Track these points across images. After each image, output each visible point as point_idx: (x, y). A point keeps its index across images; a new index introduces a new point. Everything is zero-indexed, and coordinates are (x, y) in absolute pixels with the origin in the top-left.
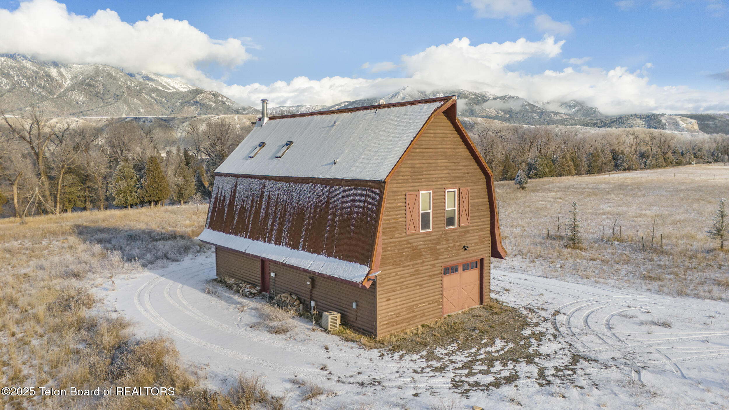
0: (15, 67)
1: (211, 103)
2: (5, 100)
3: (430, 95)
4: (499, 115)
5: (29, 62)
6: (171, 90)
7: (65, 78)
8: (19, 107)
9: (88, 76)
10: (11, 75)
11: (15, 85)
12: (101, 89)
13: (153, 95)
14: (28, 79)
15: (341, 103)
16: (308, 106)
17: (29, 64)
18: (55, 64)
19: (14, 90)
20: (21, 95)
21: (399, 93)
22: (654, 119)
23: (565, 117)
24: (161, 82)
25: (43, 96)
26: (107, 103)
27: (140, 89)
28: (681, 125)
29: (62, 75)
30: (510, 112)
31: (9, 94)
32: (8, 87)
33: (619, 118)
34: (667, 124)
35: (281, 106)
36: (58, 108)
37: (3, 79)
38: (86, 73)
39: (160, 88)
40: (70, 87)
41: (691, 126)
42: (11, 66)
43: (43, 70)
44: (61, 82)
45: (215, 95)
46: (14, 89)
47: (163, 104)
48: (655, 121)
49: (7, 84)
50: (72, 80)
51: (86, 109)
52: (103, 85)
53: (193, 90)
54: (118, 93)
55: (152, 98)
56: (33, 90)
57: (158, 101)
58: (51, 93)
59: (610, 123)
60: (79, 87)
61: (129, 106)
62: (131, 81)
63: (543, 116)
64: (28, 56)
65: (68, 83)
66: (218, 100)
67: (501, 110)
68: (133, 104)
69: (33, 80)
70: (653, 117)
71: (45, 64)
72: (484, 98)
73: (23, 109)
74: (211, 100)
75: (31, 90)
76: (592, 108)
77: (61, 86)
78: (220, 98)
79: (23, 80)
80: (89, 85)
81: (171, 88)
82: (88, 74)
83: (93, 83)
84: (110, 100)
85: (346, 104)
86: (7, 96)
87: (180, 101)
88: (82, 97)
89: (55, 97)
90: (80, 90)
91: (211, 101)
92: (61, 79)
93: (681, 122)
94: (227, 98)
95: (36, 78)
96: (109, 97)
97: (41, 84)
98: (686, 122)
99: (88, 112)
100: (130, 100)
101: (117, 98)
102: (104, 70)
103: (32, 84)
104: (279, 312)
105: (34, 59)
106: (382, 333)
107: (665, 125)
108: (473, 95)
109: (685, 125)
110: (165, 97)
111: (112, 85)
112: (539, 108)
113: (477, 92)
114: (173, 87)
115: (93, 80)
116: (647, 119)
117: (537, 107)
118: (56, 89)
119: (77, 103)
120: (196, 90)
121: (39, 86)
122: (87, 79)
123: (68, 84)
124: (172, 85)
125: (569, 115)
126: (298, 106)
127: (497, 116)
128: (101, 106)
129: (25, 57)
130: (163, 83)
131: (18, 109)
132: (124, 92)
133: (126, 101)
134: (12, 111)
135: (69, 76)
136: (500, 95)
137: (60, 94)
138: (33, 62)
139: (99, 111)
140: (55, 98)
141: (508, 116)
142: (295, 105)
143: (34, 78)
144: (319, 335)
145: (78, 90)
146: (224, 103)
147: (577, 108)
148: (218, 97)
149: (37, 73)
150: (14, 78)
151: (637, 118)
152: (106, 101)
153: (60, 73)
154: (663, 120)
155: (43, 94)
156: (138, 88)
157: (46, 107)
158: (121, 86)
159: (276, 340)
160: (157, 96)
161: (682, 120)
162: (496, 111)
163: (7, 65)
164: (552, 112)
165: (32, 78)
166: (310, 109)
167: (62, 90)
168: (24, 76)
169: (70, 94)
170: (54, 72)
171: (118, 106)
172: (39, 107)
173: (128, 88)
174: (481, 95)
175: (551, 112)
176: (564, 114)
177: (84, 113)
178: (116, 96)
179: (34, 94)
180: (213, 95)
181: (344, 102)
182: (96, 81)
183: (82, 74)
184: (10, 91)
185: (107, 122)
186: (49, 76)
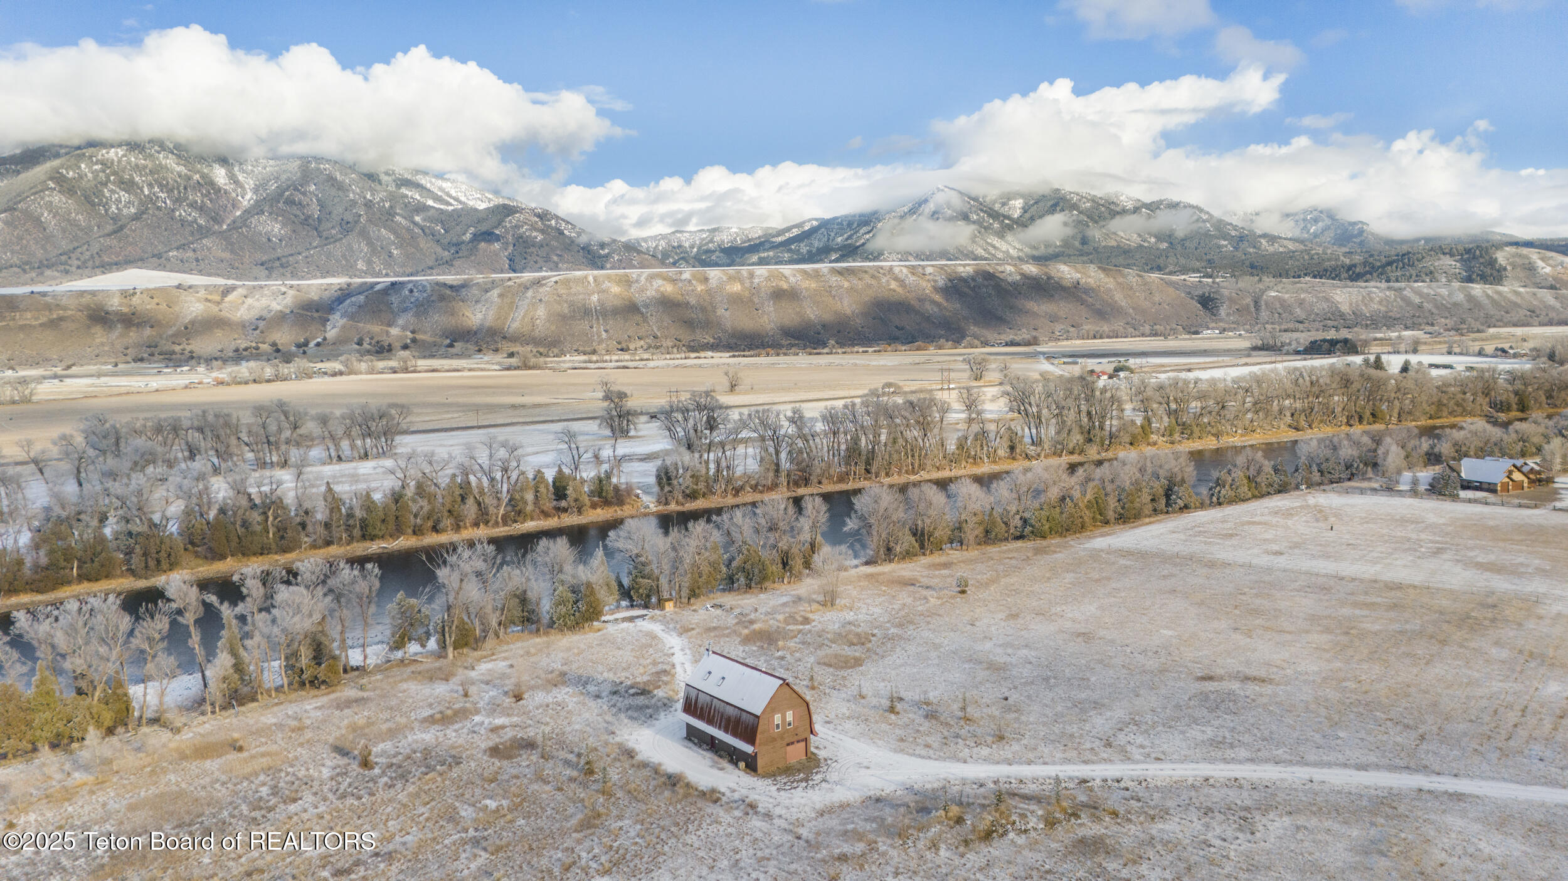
0: (145, 167)
1: (534, 234)
2: (128, 236)
3: (995, 202)
4: (1146, 244)
5: (170, 155)
6: (451, 205)
7: (242, 187)
8: (156, 252)
9: (289, 183)
10: (137, 184)
11: (147, 204)
12: (315, 211)
13: (417, 219)
14: (170, 191)
15: (804, 222)
16: (734, 230)
17: (170, 162)
18: (223, 161)
19: (145, 216)
20: (159, 227)
21: (926, 201)
22: (1481, 256)
23: (1291, 246)
24: (432, 189)
25: (200, 227)
26: (327, 238)
27: (391, 207)
28: (1539, 270)
29: (237, 182)
30: (1169, 236)
31: (135, 225)
32: (133, 210)
33: (1404, 255)
34: (1509, 268)
35: (677, 231)
36: (232, 252)
37: (122, 193)
38: (284, 177)
39: (430, 203)
40: (254, 207)
41: (1562, 271)
42: (137, 165)
43: (198, 172)
44: (234, 195)
45: (543, 216)
46: (143, 213)
47: (438, 237)
48: (1481, 260)
49: (129, 202)
50: (256, 190)
51: (288, 251)
52: (318, 200)
53: (497, 207)
54: (348, 217)
55: (415, 224)
56: (180, 215)
57: (427, 231)
58: (217, 220)
59: (1383, 266)
60: (271, 206)
61: (370, 243)
62: (373, 191)
63: (1242, 246)
64: (168, 143)
65: (248, 197)
66: (550, 226)
67: (1150, 234)
68: (378, 238)
69: (179, 192)
70: (1478, 252)
71: (202, 159)
72: (1112, 207)
73: (165, 256)
74: (533, 228)
75: (177, 213)
76: (1355, 223)
77: (235, 205)
78: (553, 222)
79: (161, 194)
80: (290, 202)
81: (452, 201)
82: (288, 179)
83: (298, 197)
84: (334, 232)
85: (815, 223)
86: (131, 230)
87: (472, 230)
88: (278, 226)
89: (225, 227)
90: (274, 214)
91: (536, 230)
92: (234, 190)
93: (1540, 263)
94: (568, 222)
95: (185, 188)
96: (330, 225)
97: (196, 202)
98: (1551, 262)
99: (291, 259)
100: (373, 231)
101: (347, 227)
102: (318, 169)
103: (178, 201)
104: (721, 760)
105: (180, 151)
106: (760, 770)
107: (1505, 269)
108: (1088, 201)
109: (1548, 270)
110: (442, 222)
111: (336, 200)
112: (1235, 228)
113: (1098, 193)
114: (457, 199)
115: (299, 190)
116: (1466, 256)
117: (1231, 224)
118: (225, 211)
119: (269, 240)
120: (505, 206)
121: (193, 205)
122: (287, 189)
123: (248, 199)
124: (454, 194)
125: (1302, 242)
126: (714, 230)
127: (1141, 246)
128: (315, 244)
129: (162, 146)
130: (436, 191)
131: (154, 256)
132: (360, 216)
133: (364, 234)
134: (142, 260)
135: (249, 183)
136: (1148, 199)
137: (234, 222)
138: (179, 157)
139: (312, 256)
140: (225, 231)
141: (1164, 245)
142: (706, 228)
143: (181, 188)
144: (737, 771)
145: (271, 214)
146: (561, 233)
147: (1320, 224)
148: (549, 220)
149: (189, 178)
150: (142, 191)
151: (1444, 254)
152: (325, 234)
153: (232, 178)
154: (1501, 257)
155: (201, 222)
156: (387, 205)
157: (209, 249)
158: (354, 203)
159: (721, 773)
160: (424, 220)
161: (1542, 259)
162: (1140, 235)
163: (129, 163)
164: (1264, 236)
165: (178, 188)
166: (738, 235)
167: (238, 213)
168: (161, 186)
169: (254, 220)
170: (220, 175)
171: (349, 244)
172: (194, 251)
173: (368, 205)
174: (1106, 201)
175: (1260, 236)
176: (1290, 239)
177: (284, 260)
178: (344, 223)
179: (183, 221)
180: (538, 216)
181: (810, 220)
182: (304, 194)
183: (277, 179)
184: (136, 217)
185: (339, 293)
186: (212, 184)
